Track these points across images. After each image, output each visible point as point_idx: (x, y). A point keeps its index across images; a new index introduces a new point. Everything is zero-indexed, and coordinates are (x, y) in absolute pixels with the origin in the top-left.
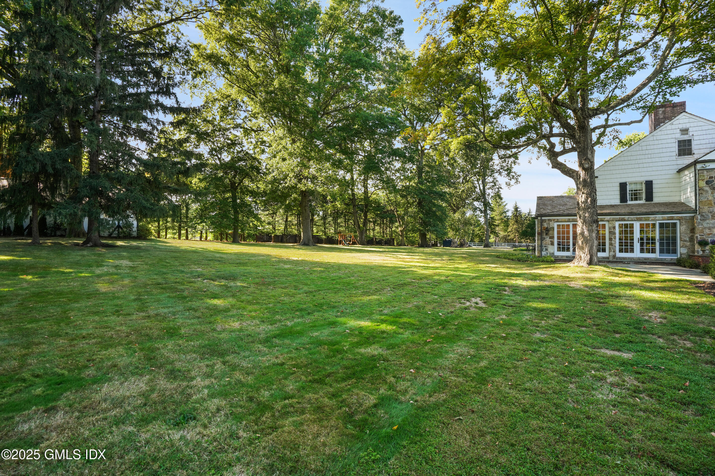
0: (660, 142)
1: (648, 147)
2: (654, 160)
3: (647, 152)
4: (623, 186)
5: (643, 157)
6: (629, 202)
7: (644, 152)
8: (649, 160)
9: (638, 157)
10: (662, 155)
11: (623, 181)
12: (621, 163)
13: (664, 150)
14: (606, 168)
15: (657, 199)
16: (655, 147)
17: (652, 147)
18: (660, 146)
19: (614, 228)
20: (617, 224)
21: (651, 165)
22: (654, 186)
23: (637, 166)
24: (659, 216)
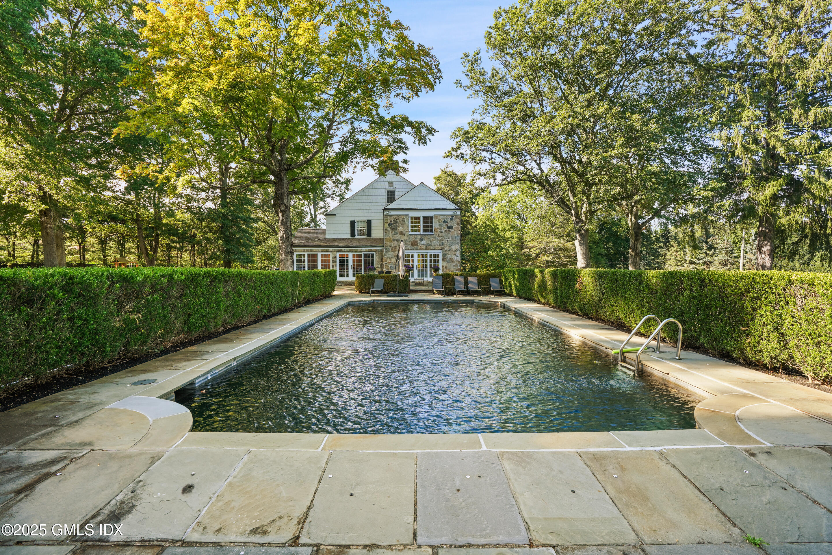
0: (376, 190)
1: (369, 194)
2: (373, 204)
3: (369, 197)
4: (353, 223)
5: (365, 201)
6: (357, 237)
7: (366, 197)
8: (370, 204)
9: (363, 201)
10: (377, 201)
11: (353, 219)
12: (351, 204)
13: (379, 197)
14: (341, 208)
15: (374, 235)
16: (374, 194)
17: (372, 194)
18: (376, 194)
19: (335, 257)
20: (338, 255)
21: (371, 208)
22: (372, 225)
23: (362, 208)
24: (363, 249)
